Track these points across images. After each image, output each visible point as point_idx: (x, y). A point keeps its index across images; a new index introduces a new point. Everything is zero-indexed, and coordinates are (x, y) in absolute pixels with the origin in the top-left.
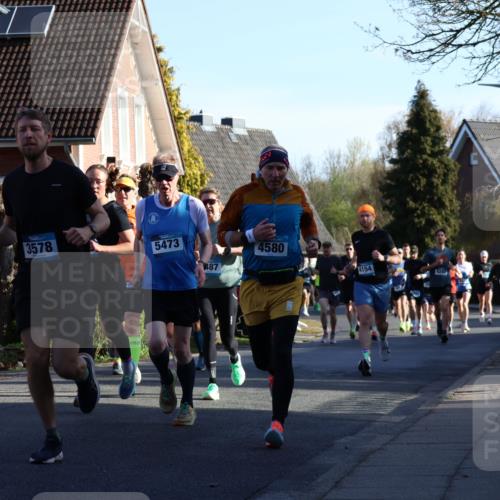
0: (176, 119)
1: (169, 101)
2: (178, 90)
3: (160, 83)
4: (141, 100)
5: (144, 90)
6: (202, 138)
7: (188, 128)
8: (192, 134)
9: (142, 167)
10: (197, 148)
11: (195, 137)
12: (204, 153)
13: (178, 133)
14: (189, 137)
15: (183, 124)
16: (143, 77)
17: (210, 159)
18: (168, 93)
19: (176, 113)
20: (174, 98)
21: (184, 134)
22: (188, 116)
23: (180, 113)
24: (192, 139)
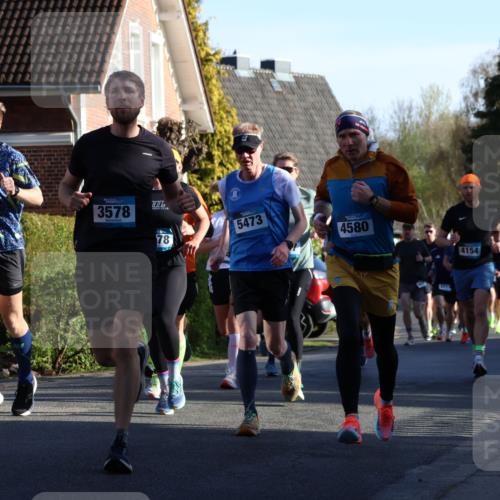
0: (203, 62)
1: (194, 39)
2: (206, 24)
3: (183, 16)
4: (158, 37)
5: (164, 24)
6: (237, 85)
7: (219, 72)
8: (222, 81)
9: (160, 123)
10: (230, 98)
11: (228, 84)
12: (239, 104)
13: (206, 80)
14: (219, 85)
15: (211, 69)
16: (161, 8)
17: (246, 112)
18: (194, 29)
19: (203, 54)
20: (201, 34)
21: (214, 81)
22: (219, 57)
23: (208, 54)
24: (223, 87)
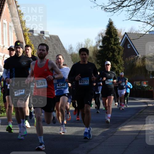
0: (24, 31)
2: (25, 21)
3: (19, 18)
4: (11, 24)
5: (13, 21)
6: (34, 38)
7: (28, 34)
8: (30, 36)
10: (32, 41)
11: (31, 38)
12: (34, 43)
13: (25, 36)
14: (29, 38)
15: (26, 33)
16: (12, 16)
17: (36, 45)
18: (21, 22)
20: (23, 24)
21: (27, 37)
22: (28, 30)
23: (25, 29)
24: (30, 38)
